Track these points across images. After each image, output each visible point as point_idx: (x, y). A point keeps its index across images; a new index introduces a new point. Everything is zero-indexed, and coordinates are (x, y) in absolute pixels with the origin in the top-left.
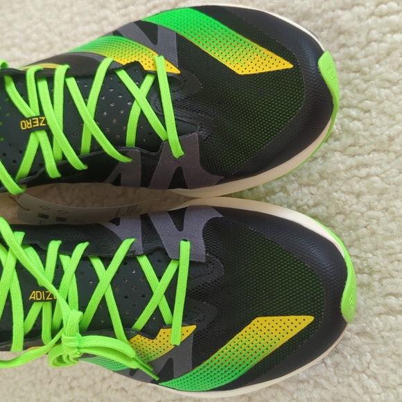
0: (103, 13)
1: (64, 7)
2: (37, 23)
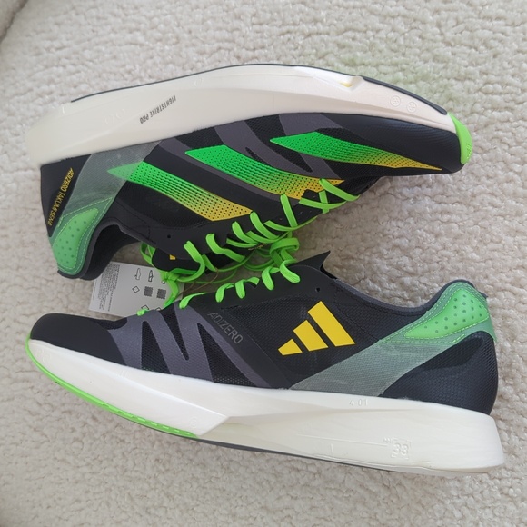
0: (236, 23)
1: (197, 7)
2: (166, 15)
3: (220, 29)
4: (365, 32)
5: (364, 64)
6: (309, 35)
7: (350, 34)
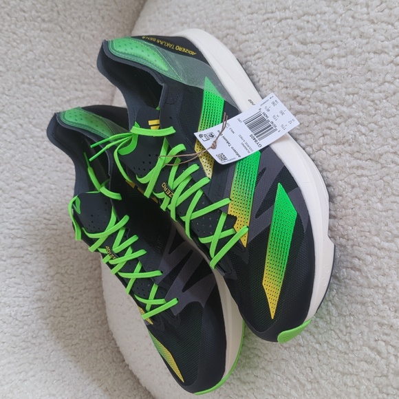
3: (229, 19)
4: (315, 15)
5: (312, 43)
6: (280, 21)
7: (306, 18)
